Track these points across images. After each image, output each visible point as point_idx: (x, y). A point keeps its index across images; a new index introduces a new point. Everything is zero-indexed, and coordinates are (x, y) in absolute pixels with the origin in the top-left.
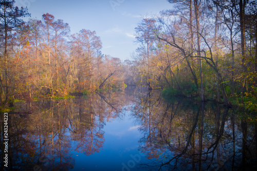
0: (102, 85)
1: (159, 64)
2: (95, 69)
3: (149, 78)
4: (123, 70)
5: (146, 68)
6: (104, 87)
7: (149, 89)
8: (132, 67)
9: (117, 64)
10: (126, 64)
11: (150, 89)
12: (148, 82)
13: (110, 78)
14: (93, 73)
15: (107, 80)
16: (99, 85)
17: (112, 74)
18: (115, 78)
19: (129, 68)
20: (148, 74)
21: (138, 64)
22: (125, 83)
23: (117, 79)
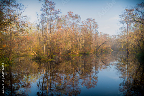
0: (97, 49)
1: (135, 37)
2: (94, 40)
3: (128, 46)
4: (110, 41)
5: (126, 40)
6: (99, 51)
7: (127, 53)
8: (116, 39)
9: (107, 38)
10: (113, 37)
11: (128, 53)
12: (127, 49)
13: (103, 46)
14: (93, 43)
15: (100, 47)
16: (95, 49)
17: (103, 43)
18: (105, 46)
19: (114, 40)
20: (127, 43)
21: (121, 37)
22: (111, 49)
23: (107, 46)
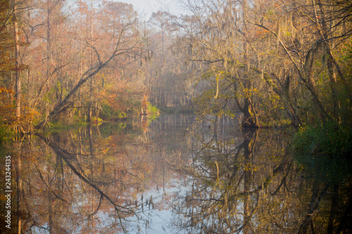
0: (62, 108)
1: (286, 31)
2: (36, 43)
3: (248, 84)
4: (144, 51)
5: (236, 47)
6: (71, 117)
7: (245, 126)
8: (180, 40)
9: (123, 29)
10: (158, 29)
11: (249, 127)
12: (241, 100)
13: (96, 82)
14: (28, 60)
15: (82, 90)
16: (50, 106)
17: (101, 66)
19: (168, 43)
20: (244, 68)
21: (207, 28)
22: (152, 101)
23: (121, 85)
